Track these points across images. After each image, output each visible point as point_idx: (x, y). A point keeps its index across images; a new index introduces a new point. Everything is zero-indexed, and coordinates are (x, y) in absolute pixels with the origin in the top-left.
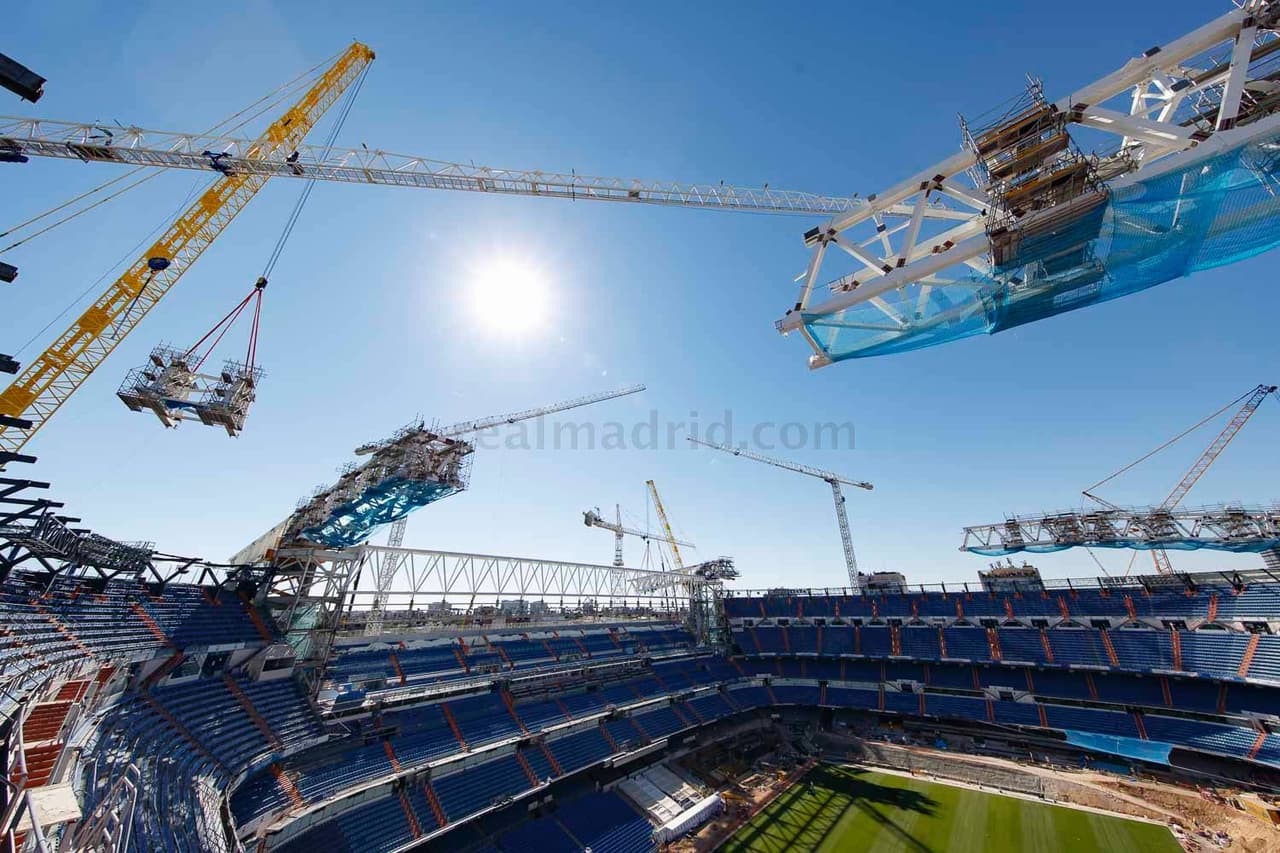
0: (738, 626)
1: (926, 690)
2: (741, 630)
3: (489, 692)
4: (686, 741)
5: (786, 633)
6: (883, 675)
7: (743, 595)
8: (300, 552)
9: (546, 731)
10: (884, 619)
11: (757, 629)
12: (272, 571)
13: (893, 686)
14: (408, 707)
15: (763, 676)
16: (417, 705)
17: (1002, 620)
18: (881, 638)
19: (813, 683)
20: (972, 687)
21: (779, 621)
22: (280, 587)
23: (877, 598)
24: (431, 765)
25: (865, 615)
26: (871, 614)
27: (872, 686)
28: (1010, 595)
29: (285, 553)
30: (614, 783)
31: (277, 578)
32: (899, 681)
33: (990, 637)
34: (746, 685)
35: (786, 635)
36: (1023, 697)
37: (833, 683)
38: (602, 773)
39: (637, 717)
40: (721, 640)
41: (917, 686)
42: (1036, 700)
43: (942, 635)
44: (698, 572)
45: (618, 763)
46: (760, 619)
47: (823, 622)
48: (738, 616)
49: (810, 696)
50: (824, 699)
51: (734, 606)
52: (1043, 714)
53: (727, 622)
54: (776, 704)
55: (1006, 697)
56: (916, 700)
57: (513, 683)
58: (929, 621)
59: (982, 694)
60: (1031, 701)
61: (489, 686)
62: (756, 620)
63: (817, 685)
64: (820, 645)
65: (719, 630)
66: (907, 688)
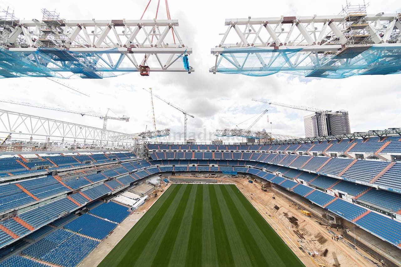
1: (198, 166)
2: (152, 153)
4: (134, 184)
6: (189, 163)
7: (153, 143)
10: (191, 150)
11: (157, 153)
15: (157, 165)
17: (216, 150)
18: (190, 154)
19: (171, 166)
20: (207, 164)
21: (164, 151)
25: (187, 149)
27: (186, 166)
28: (218, 146)
30: (111, 199)
32: (192, 164)
33: (213, 154)
34: (152, 168)
35: (165, 154)
36: (216, 166)
37: (176, 166)
38: (107, 197)
39: (118, 179)
40: (145, 156)
41: (196, 165)
42: (218, 166)
43: (203, 154)
44: (139, 135)
45: (113, 193)
46: (158, 150)
47: (176, 151)
48: (151, 149)
49: (170, 169)
50: (174, 169)
51: (150, 146)
52: (219, 168)
53: (148, 151)
54: (161, 172)
55: (213, 166)
56: (195, 168)
57: (59, 172)
58: (201, 151)
59: (209, 166)
60: (217, 166)
61: (46, 175)
62: (157, 151)
63: (172, 166)
64: (174, 157)
65: (145, 153)
66: (194, 166)
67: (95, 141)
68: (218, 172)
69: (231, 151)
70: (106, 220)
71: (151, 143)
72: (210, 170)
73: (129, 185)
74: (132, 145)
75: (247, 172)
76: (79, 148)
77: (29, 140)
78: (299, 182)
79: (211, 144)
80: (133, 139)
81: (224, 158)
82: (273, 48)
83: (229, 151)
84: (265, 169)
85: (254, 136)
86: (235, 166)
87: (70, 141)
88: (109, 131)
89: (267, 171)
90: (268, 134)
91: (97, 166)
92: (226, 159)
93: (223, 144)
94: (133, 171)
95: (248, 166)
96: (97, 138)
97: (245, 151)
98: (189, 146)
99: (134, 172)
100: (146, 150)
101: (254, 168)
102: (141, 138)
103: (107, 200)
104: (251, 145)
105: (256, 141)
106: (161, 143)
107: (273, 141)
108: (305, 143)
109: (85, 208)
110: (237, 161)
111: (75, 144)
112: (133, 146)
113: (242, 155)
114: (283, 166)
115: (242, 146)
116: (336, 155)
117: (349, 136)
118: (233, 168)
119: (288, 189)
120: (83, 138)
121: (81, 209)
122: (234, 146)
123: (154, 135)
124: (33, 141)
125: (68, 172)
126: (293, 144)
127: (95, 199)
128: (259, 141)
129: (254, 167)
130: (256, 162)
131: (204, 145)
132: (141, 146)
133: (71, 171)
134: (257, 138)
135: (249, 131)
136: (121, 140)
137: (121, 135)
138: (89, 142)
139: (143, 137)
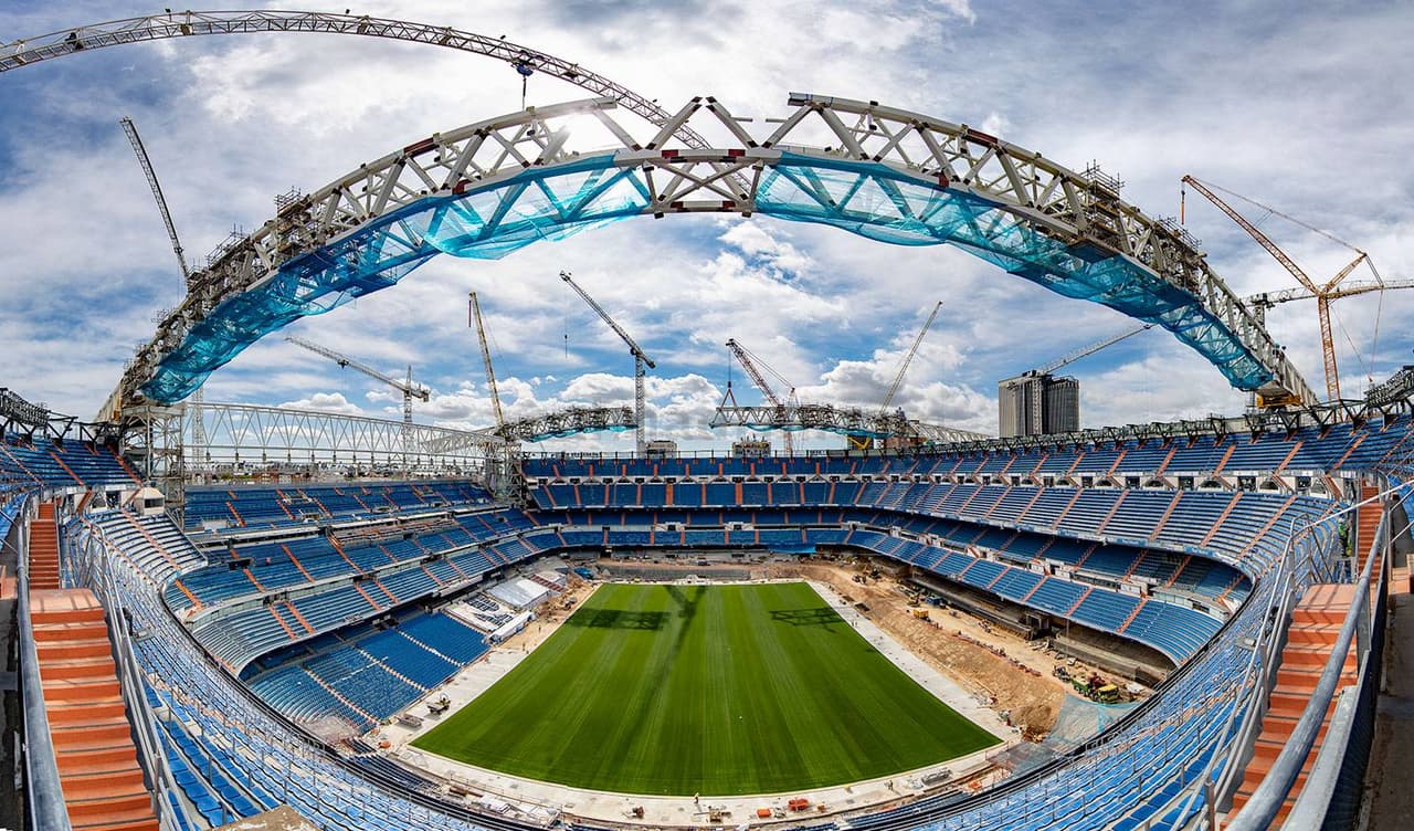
0: (535, 484)
1: (686, 528)
2: (537, 488)
3: (317, 536)
4: (493, 576)
5: (576, 489)
6: (655, 520)
7: (538, 457)
8: (140, 410)
9: (377, 569)
10: (662, 478)
11: (550, 487)
12: (124, 428)
13: (661, 528)
14: (253, 544)
15: (554, 525)
16: (261, 543)
17: (746, 477)
18: (657, 492)
19: (599, 528)
20: (718, 523)
21: (571, 480)
22: (133, 442)
23: (658, 462)
24: (288, 589)
25: (647, 475)
26: (652, 474)
27: (646, 528)
28: (755, 461)
29: (129, 412)
30: (441, 607)
31: (129, 434)
32: (668, 524)
33: (737, 489)
34: (540, 533)
35: (577, 491)
36: (748, 527)
37: (614, 528)
38: (430, 600)
39: (452, 559)
40: (516, 496)
41: (679, 526)
42: (756, 528)
43: (704, 490)
44: (496, 434)
45: (444, 593)
46: (554, 479)
47: (611, 480)
48: (534, 475)
49: (595, 539)
50: (605, 539)
51: (529, 466)
52: (757, 535)
53: (524, 481)
54: (565, 545)
55: (738, 528)
56: (678, 535)
57: (335, 529)
58: (696, 478)
59: (723, 528)
60: (751, 529)
61: (316, 532)
62: (550, 480)
63: (601, 530)
64: (607, 500)
65: (515, 487)
66: (672, 528)
67: (392, 456)
68: (756, 547)
69: (798, 479)
70: (434, 651)
71: (533, 458)
72: (727, 543)
73: (480, 578)
74: (480, 463)
75: (845, 543)
76: (361, 474)
77: (286, 461)
78: (978, 553)
79: (731, 456)
80: (480, 446)
81: (773, 502)
82: (936, 181)
83: (790, 476)
84: (899, 529)
85: (872, 427)
86: (809, 527)
87: (346, 459)
88: (419, 427)
89: (903, 535)
90: (912, 424)
91: (403, 522)
92: (782, 505)
93: (773, 455)
94: (488, 539)
95: (850, 523)
96: (396, 448)
97: (843, 477)
98: (654, 462)
99: (490, 543)
100: (518, 477)
101: (867, 528)
102: (503, 441)
103: (431, 608)
104: (861, 458)
105: (876, 444)
106: (563, 453)
107: (923, 446)
108: (998, 451)
109: (389, 617)
110: (816, 510)
111: (355, 466)
112: (482, 468)
113: (833, 489)
114: (943, 516)
115: (835, 461)
116: (1052, 480)
117: (1076, 435)
118: (803, 531)
119: (953, 576)
120: (367, 449)
121: (381, 616)
122: (810, 463)
123: (539, 431)
124: (292, 461)
125: (351, 531)
126: (972, 453)
127: (406, 601)
128: (885, 446)
129: (866, 525)
130: (873, 511)
131: (708, 459)
132: (503, 465)
133: (356, 530)
134: (879, 436)
135: (855, 413)
136: (449, 450)
137: (447, 435)
138: (381, 459)
139: (508, 439)
